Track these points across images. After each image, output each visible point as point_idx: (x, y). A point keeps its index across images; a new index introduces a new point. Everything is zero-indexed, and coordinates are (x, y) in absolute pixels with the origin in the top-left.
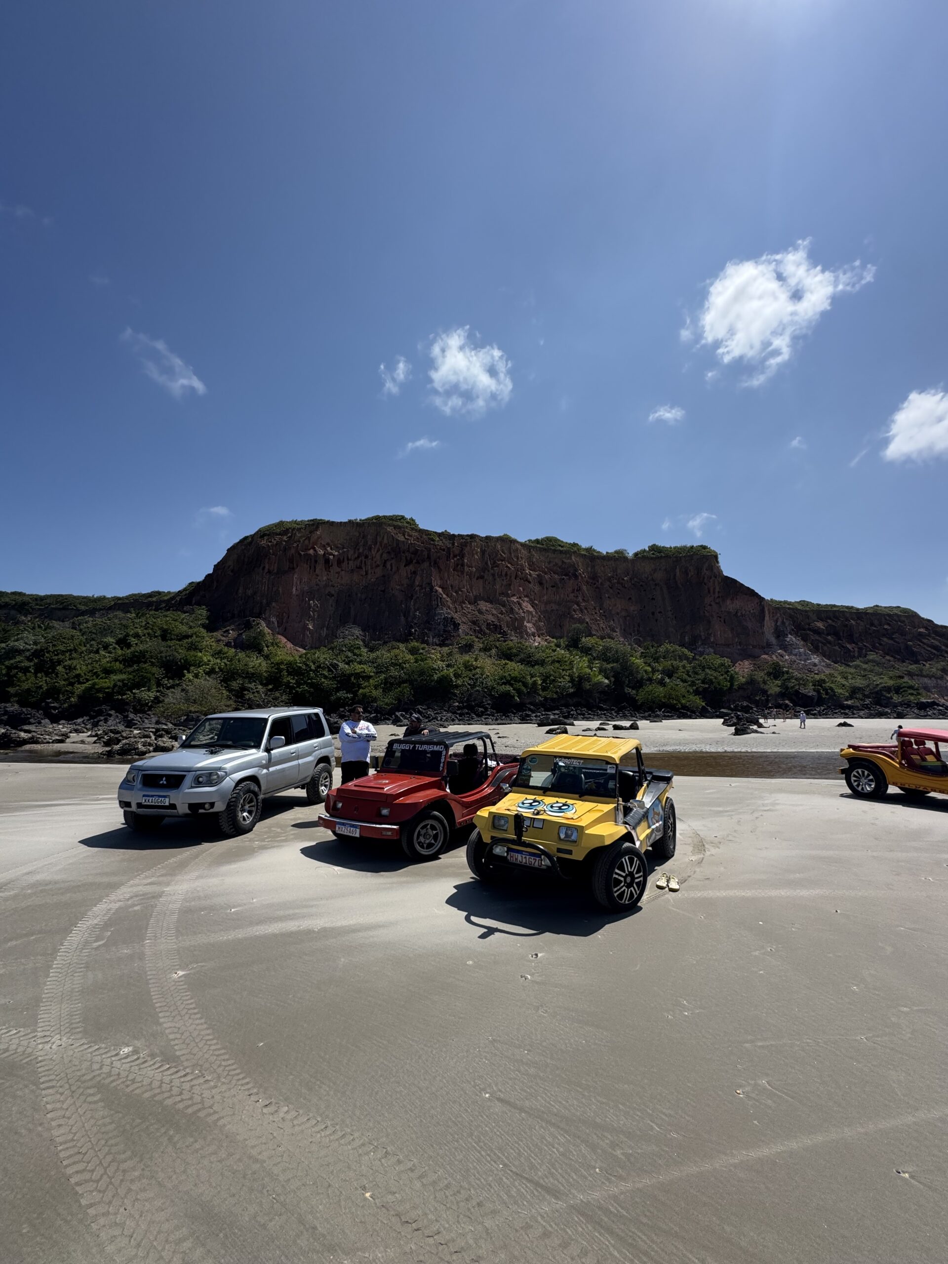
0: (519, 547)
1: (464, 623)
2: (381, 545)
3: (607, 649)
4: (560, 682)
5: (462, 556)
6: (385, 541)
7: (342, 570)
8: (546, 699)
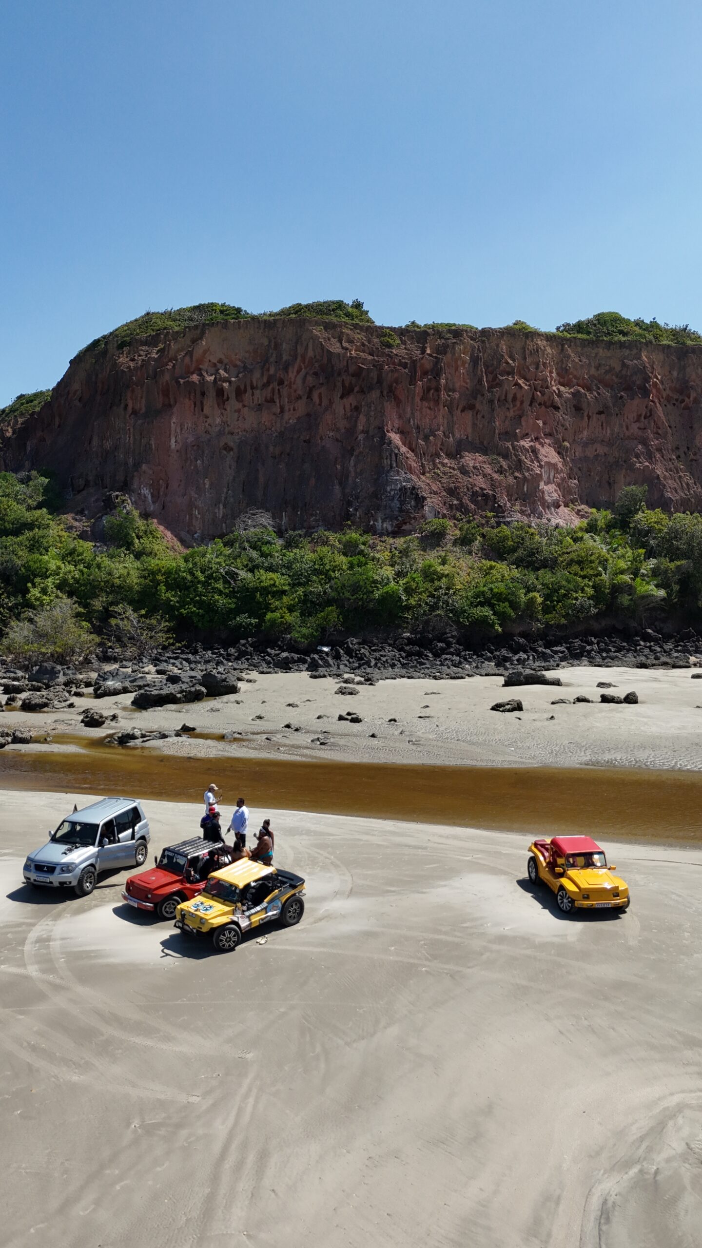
0: (541, 343)
1: (435, 493)
2: (303, 361)
3: (675, 534)
4: (576, 599)
5: (437, 372)
6: (310, 353)
7: (244, 406)
8: (548, 626)
